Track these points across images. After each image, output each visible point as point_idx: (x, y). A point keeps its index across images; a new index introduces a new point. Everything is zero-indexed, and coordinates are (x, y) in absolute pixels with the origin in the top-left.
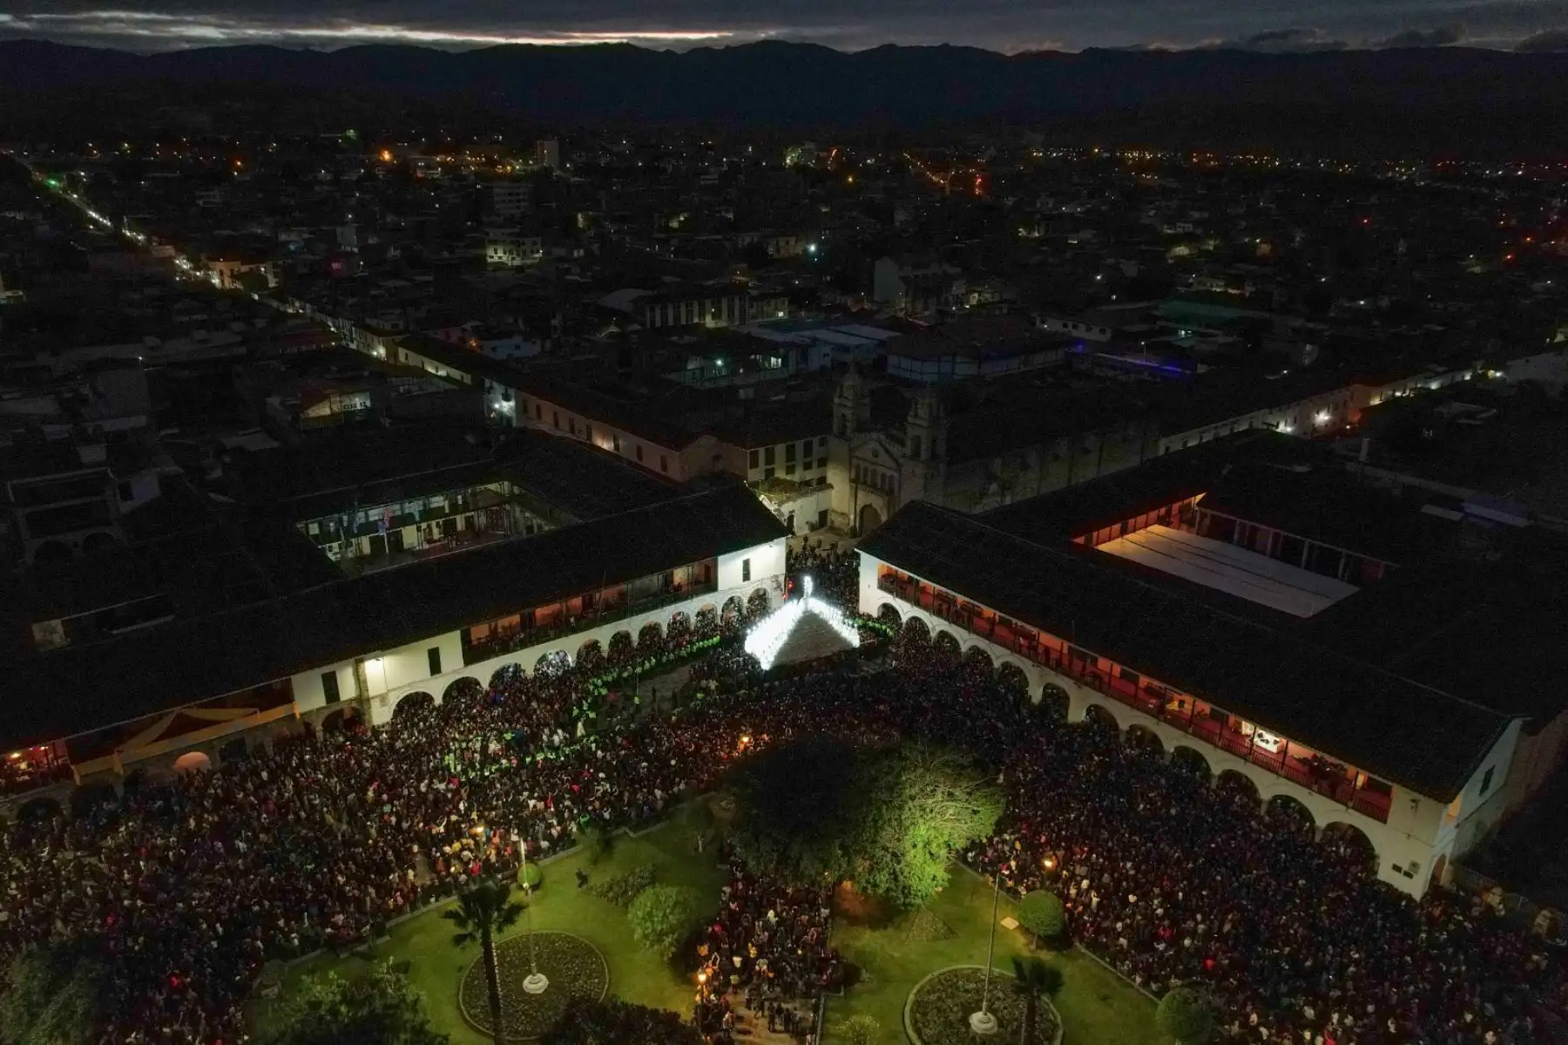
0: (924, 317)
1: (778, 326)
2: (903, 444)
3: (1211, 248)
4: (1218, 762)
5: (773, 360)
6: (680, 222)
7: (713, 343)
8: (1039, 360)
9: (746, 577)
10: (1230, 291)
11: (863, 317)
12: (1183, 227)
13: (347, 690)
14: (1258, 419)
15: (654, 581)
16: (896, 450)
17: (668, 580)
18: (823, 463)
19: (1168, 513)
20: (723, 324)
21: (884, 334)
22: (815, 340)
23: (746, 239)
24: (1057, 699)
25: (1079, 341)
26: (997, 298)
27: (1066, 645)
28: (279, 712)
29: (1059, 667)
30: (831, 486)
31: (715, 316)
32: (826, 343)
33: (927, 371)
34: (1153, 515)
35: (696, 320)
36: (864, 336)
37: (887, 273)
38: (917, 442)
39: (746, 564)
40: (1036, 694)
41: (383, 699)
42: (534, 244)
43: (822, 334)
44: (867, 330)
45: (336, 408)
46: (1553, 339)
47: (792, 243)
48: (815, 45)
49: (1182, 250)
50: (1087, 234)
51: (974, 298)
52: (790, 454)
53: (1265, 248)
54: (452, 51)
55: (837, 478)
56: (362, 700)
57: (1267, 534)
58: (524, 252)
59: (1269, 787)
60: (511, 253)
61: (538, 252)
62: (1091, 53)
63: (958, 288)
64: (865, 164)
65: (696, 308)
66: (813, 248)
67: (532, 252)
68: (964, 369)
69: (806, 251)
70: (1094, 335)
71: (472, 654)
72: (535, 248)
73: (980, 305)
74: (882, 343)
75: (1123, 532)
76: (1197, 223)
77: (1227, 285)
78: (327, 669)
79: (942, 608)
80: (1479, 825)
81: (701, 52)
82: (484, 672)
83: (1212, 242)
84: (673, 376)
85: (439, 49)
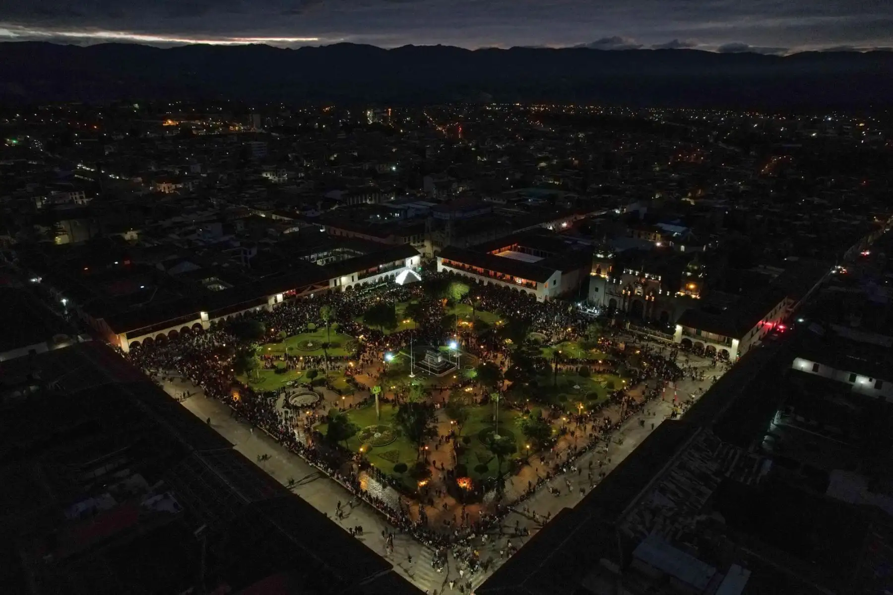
0: (443, 197)
1: (392, 202)
2: (444, 234)
3: (555, 163)
4: (511, 286)
5: (396, 214)
6: (335, 158)
7: (374, 209)
8: (483, 211)
9: (412, 264)
10: (556, 183)
11: (422, 198)
12: (545, 154)
13: (338, 284)
14: (544, 225)
15: (391, 264)
16: (443, 235)
17: (394, 264)
18: (423, 241)
19: (511, 248)
20: (373, 202)
21: (432, 204)
22: (409, 208)
23: (367, 166)
24: (481, 282)
25: (495, 204)
26: (469, 189)
27: (483, 269)
28: (326, 288)
29: (481, 274)
30: (426, 246)
31: (371, 200)
32: (413, 208)
33: (446, 216)
34: (507, 248)
35: (364, 202)
36: (424, 205)
37: (428, 181)
38: (448, 233)
39: (412, 260)
40: (477, 281)
41: (344, 286)
42: (284, 171)
43: (411, 205)
44: (424, 203)
45: (291, 231)
46: (654, 197)
47: (385, 166)
48: (369, 45)
49: (543, 164)
50: (505, 158)
51: (461, 189)
52: (414, 239)
53: (576, 162)
54: (161, 47)
55: (427, 244)
56: (341, 286)
57: (533, 250)
58: (279, 175)
59: (519, 289)
60: (273, 175)
61: (285, 175)
62: (515, 49)
63: (455, 186)
64: (407, 121)
65: (364, 198)
66: (394, 168)
67: (283, 175)
68: (458, 215)
69: (391, 170)
70: (501, 202)
71: (360, 278)
72: (284, 173)
73: (463, 192)
74: (431, 208)
75: (500, 252)
76: (550, 152)
77: (555, 180)
78: (335, 279)
79: (457, 267)
80: (555, 292)
81: (306, 50)
82: (361, 282)
83: (556, 160)
84: (366, 220)
85: (154, 46)
